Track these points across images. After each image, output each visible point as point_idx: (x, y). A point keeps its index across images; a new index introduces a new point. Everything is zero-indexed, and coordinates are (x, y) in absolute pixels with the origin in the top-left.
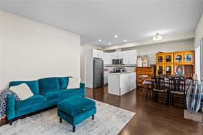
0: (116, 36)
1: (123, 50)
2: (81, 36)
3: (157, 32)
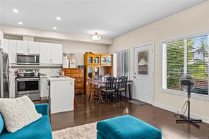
3: (97, 31)
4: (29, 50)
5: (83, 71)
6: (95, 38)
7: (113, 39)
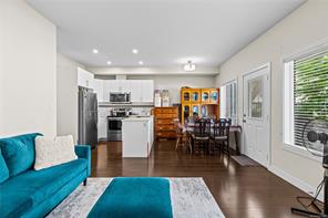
0: (135, 51)
1: (129, 77)
2: (58, 28)
3: (189, 59)
4: (120, 88)
5: (177, 111)
6: (188, 69)
7: (219, 67)
